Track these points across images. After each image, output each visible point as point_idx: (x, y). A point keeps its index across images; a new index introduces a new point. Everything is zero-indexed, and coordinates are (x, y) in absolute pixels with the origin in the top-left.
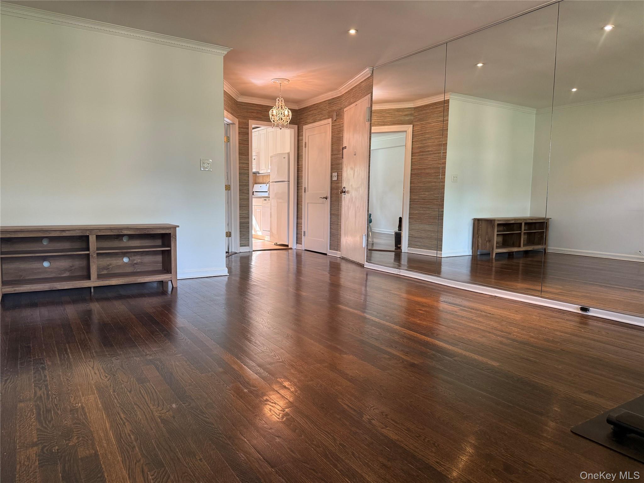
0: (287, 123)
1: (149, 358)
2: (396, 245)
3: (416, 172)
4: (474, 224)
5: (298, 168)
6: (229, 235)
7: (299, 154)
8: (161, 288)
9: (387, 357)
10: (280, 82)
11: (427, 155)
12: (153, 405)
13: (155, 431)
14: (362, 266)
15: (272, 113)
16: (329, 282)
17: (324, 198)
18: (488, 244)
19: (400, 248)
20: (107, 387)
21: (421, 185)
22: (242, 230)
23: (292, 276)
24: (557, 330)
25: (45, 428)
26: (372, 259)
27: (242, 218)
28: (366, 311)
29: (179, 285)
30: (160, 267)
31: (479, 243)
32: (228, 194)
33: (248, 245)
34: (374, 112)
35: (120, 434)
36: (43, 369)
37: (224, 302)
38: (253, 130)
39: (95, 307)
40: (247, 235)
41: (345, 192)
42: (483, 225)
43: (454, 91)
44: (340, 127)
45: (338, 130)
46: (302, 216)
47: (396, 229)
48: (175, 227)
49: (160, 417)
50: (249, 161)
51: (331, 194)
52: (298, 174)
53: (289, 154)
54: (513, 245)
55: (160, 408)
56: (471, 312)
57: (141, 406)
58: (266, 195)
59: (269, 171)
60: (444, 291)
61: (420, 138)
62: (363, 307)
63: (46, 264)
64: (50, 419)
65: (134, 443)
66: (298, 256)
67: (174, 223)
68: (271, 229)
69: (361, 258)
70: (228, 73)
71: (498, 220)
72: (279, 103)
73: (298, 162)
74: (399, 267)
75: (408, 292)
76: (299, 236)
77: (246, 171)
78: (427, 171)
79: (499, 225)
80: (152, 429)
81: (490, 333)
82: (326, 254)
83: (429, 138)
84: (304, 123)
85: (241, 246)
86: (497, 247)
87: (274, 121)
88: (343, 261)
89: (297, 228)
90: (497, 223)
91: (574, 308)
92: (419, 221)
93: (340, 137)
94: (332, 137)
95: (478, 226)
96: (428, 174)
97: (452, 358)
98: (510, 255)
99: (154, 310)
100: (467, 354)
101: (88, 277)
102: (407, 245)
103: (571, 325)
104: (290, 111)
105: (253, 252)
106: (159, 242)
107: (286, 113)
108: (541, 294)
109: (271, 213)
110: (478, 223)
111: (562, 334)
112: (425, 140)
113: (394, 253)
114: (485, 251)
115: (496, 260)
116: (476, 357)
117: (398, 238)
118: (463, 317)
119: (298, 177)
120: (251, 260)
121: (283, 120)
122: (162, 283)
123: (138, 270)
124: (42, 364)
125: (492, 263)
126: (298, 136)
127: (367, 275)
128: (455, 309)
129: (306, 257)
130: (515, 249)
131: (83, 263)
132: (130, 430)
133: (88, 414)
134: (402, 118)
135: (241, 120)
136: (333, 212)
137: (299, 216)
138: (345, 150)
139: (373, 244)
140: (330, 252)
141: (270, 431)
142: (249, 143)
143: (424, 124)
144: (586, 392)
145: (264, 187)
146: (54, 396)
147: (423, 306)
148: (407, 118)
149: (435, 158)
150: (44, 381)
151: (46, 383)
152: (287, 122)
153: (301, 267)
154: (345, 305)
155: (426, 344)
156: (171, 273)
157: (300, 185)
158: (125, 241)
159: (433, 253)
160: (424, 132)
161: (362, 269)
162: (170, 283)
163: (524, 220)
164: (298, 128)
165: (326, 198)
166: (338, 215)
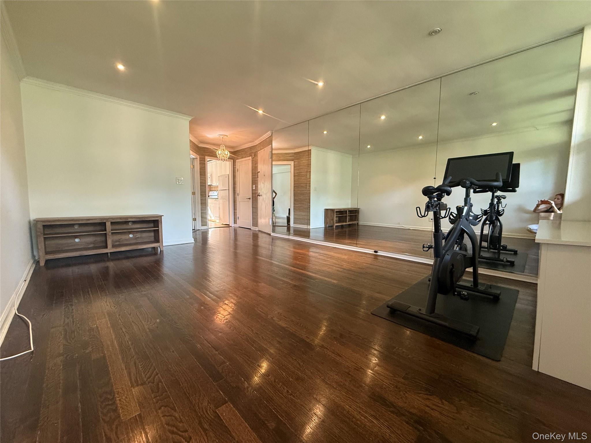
1: (144, 293)
2: (288, 223)
3: (296, 185)
4: (325, 211)
5: (234, 182)
6: (195, 220)
7: (234, 175)
8: (154, 252)
9: (282, 282)
10: (223, 136)
11: (301, 177)
12: (145, 322)
13: (145, 338)
14: (270, 235)
15: (218, 153)
16: (253, 244)
17: (248, 199)
18: (332, 221)
19: (289, 224)
20: (115, 313)
21: (299, 192)
22: (202, 217)
23: (232, 242)
24: (364, 263)
25: (69, 343)
26: (275, 231)
27: (202, 210)
28: (272, 259)
29: (164, 249)
30: (152, 239)
31: (328, 221)
32: (194, 197)
33: (206, 225)
34: (274, 154)
35: (122, 341)
36: (72, 305)
37: (192, 258)
38: (208, 162)
39: (111, 265)
41: (259, 195)
42: (329, 212)
43: (313, 145)
44: (256, 161)
45: (255, 163)
46: (237, 209)
47: (288, 215)
48: (161, 216)
49: (149, 328)
50: (205, 178)
51: (252, 197)
53: (228, 175)
54: (343, 222)
55: (149, 323)
56: (324, 256)
57: (137, 323)
58: (217, 197)
59: (218, 184)
60: (311, 246)
61: (297, 168)
62: (271, 257)
63: (77, 240)
64: (73, 337)
65: (131, 346)
66: (235, 230)
67: (160, 214)
68: (219, 215)
69: (269, 230)
70: (192, 130)
71: (336, 210)
72: (222, 148)
73: (234, 179)
74: (289, 234)
75: (294, 248)
76: (235, 219)
77: (204, 184)
78: (302, 185)
79: (336, 212)
80: (143, 336)
81: (333, 266)
82: (250, 229)
83: (302, 168)
84: (237, 159)
85: (202, 226)
86: (336, 223)
87: (219, 157)
88: (260, 232)
89: (234, 215)
90: (335, 211)
91: (371, 252)
92: (299, 210)
93: (256, 167)
94: (252, 166)
95: (327, 213)
96: (302, 186)
97: (314, 280)
98: (342, 226)
99: (148, 265)
100: (322, 277)
101: (106, 247)
102: (293, 223)
103: (370, 260)
104: (228, 152)
105: (209, 229)
106: (152, 225)
107: (226, 153)
108: (356, 245)
109: (219, 207)
110: (326, 211)
111: (366, 265)
112: (300, 169)
113: (286, 227)
114: (330, 225)
115: (335, 229)
116: (326, 279)
117: (288, 219)
118: (320, 259)
119: (234, 187)
120: (208, 233)
121: (224, 157)
122: (154, 248)
123: (139, 242)
124: (70, 302)
125: (334, 231)
126: (234, 166)
127: (272, 239)
128: (317, 255)
129: (239, 231)
130: (344, 224)
131: (103, 239)
132: (129, 339)
133: (100, 331)
134: (288, 158)
135: (201, 157)
136: (253, 206)
137: (235, 209)
138: (259, 173)
139: (275, 223)
140: (253, 228)
141: (216, 330)
143: (299, 161)
144: (377, 293)
145: (215, 193)
146: (78, 322)
147: (301, 254)
148: (291, 158)
149: (305, 178)
150: (71, 313)
151: (72, 314)
152: (227, 158)
153: (237, 236)
154: (260, 256)
155: (302, 274)
156: (159, 242)
157: (235, 192)
158: (130, 225)
159: (306, 227)
160: (299, 165)
161: (270, 236)
162: (159, 248)
163: (348, 209)
164: (233, 161)
165: (250, 199)
166: (256, 208)
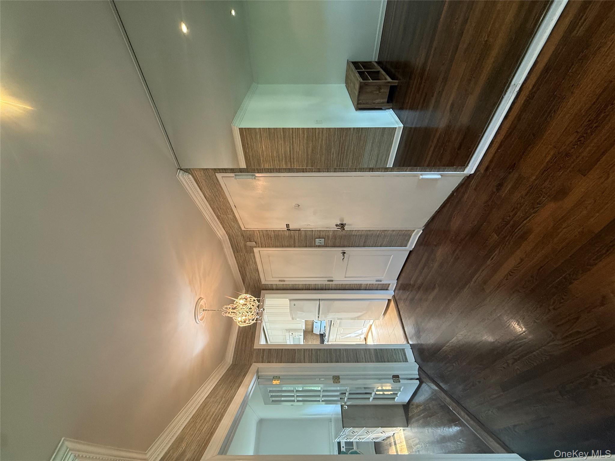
0: (256, 300)
4: (361, 110)
5: (305, 290)
7: (291, 288)
10: (200, 311)
11: (293, 153)
15: (242, 322)
17: (344, 256)
21: (323, 159)
22: (386, 360)
27: (371, 358)
31: (380, 101)
32: (344, 379)
33: (403, 350)
40: (391, 351)
41: (342, 225)
44: (264, 236)
45: (267, 239)
46: (358, 284)
50: (301, 349)
51: (340, 247)
52: (312, 290)
53: (290, 300)
61: (277, 164)
66: (404, 287)
72: (229, 313)
73: (300, 290)
76: (380, 287)
78: (310, 151)
83: (277, 152)
84: (259, 283)
85: (406, 361)
87: (253, 320)
89: (370, 290)
92: (360, 158)
93: (275, 236)
94: (274, 247)
104: (240, 297)
105: (410, 342)
107: (242, 302)
112: (279, 157)
114: (387, 99)
119: (315, 289)
121: (252, 307)
126: (273, 290)
135: (254, 359)
136: (362, 244)
137: (358, 288)
138: (291, 227)
140: (410, 247)
142: (280, 349)
143: (263, 158)
149: (297, 142)
152: (254, 300)
157: (324, 286)
160: (271, 158)
164: (264, 290)
165: (344, 253)
166: (367, 236)
